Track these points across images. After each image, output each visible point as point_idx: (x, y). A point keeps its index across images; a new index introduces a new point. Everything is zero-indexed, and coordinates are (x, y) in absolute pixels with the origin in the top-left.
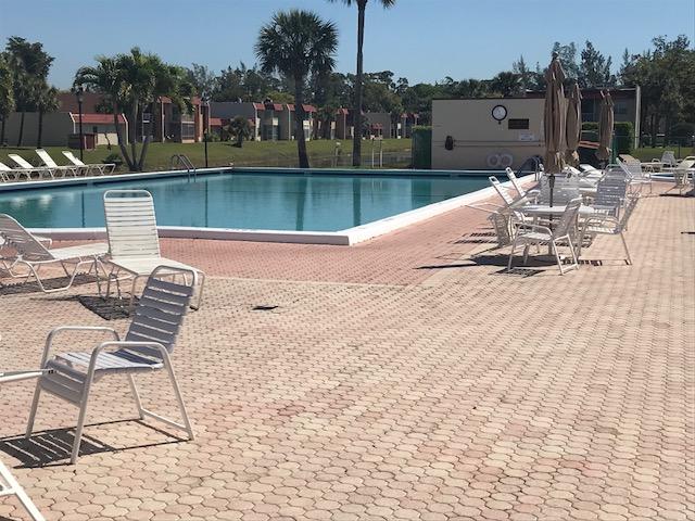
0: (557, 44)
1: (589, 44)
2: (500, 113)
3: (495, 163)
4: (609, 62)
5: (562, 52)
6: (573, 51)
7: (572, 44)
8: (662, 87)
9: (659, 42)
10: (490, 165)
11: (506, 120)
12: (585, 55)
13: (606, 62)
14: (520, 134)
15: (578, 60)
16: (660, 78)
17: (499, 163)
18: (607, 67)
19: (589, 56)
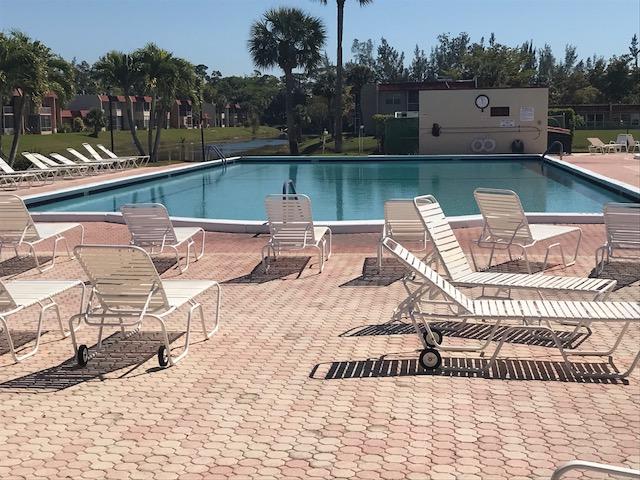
0: (356, 40)
1: (384, 41)
2: (482, 102)
3: (479, 148)
4: (402, 57)
5: (361, 47)
6: (370, 47)
7: (370, 41)
8: (495, 78)
9: (444, 39)
10: (474, 150)
11: (489, 108)
12: (382, 51)
13: (399, 57)
14: (501, 121)
15: (375, 55)
16: (492, 71)
17: (483, 147)
18: (401, 61)
19: (385, 51)
